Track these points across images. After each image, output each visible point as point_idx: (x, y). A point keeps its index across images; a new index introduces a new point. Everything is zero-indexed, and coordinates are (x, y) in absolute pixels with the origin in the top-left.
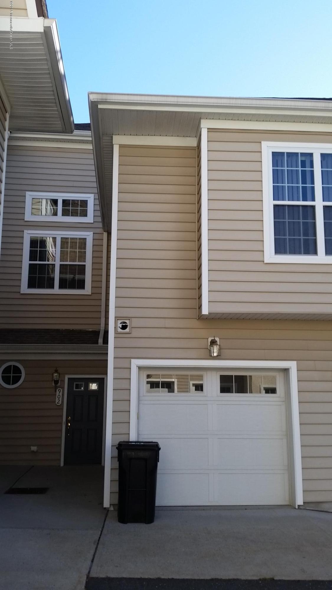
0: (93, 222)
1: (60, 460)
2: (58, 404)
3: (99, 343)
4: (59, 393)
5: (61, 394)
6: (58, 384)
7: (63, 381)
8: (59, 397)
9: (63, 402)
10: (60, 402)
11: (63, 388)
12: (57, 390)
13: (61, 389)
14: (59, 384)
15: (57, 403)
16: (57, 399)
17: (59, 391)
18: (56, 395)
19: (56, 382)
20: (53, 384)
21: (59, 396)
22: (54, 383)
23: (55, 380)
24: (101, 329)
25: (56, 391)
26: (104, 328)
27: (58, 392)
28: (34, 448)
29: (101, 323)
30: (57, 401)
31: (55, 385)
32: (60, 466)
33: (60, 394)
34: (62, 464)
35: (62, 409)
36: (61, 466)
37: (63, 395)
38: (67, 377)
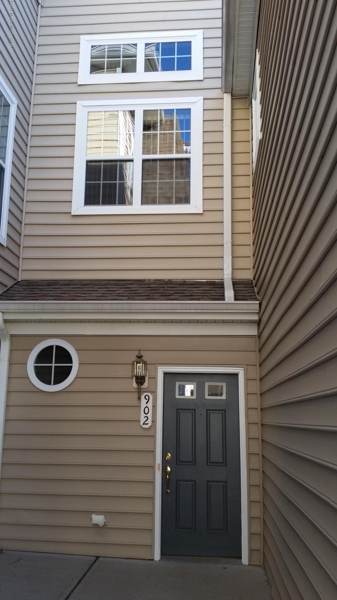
0: (203, 79)
1: (151, 546)
2: (145, 426)
3: (226, 299)
4: (147, 403)
5: (150, 405)
6: (144, 384)
7: (155, 378)
8: (146, 412)
9: (154, 421)
10: (150, 422)
11: (154, 392)
12: (143, 397)
13: (149, 394)
14: (146, 385)
15: (144, 424)
16: (143, 415)
17: (147, 398)
18: (140, 406)
19: (140, 380)
20: (135, 385)
21: (147, 409)
22: (137, 383)
23: (137, 376)
24: (225, 277)
25: (139, 399)
26: (230, 276)
27: (143, 401)
28: (98, 519)
29: (223, 267)
30: (143, 420)
31: (138, 385)
32: (153, 560)
33: (148, 405)
34: (157, 556)
35: (154, 436)
36: (155, 559)
37: (154, 407)
38: (161, 371)
